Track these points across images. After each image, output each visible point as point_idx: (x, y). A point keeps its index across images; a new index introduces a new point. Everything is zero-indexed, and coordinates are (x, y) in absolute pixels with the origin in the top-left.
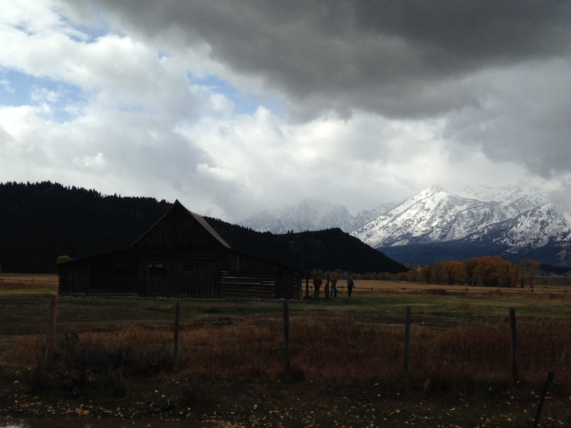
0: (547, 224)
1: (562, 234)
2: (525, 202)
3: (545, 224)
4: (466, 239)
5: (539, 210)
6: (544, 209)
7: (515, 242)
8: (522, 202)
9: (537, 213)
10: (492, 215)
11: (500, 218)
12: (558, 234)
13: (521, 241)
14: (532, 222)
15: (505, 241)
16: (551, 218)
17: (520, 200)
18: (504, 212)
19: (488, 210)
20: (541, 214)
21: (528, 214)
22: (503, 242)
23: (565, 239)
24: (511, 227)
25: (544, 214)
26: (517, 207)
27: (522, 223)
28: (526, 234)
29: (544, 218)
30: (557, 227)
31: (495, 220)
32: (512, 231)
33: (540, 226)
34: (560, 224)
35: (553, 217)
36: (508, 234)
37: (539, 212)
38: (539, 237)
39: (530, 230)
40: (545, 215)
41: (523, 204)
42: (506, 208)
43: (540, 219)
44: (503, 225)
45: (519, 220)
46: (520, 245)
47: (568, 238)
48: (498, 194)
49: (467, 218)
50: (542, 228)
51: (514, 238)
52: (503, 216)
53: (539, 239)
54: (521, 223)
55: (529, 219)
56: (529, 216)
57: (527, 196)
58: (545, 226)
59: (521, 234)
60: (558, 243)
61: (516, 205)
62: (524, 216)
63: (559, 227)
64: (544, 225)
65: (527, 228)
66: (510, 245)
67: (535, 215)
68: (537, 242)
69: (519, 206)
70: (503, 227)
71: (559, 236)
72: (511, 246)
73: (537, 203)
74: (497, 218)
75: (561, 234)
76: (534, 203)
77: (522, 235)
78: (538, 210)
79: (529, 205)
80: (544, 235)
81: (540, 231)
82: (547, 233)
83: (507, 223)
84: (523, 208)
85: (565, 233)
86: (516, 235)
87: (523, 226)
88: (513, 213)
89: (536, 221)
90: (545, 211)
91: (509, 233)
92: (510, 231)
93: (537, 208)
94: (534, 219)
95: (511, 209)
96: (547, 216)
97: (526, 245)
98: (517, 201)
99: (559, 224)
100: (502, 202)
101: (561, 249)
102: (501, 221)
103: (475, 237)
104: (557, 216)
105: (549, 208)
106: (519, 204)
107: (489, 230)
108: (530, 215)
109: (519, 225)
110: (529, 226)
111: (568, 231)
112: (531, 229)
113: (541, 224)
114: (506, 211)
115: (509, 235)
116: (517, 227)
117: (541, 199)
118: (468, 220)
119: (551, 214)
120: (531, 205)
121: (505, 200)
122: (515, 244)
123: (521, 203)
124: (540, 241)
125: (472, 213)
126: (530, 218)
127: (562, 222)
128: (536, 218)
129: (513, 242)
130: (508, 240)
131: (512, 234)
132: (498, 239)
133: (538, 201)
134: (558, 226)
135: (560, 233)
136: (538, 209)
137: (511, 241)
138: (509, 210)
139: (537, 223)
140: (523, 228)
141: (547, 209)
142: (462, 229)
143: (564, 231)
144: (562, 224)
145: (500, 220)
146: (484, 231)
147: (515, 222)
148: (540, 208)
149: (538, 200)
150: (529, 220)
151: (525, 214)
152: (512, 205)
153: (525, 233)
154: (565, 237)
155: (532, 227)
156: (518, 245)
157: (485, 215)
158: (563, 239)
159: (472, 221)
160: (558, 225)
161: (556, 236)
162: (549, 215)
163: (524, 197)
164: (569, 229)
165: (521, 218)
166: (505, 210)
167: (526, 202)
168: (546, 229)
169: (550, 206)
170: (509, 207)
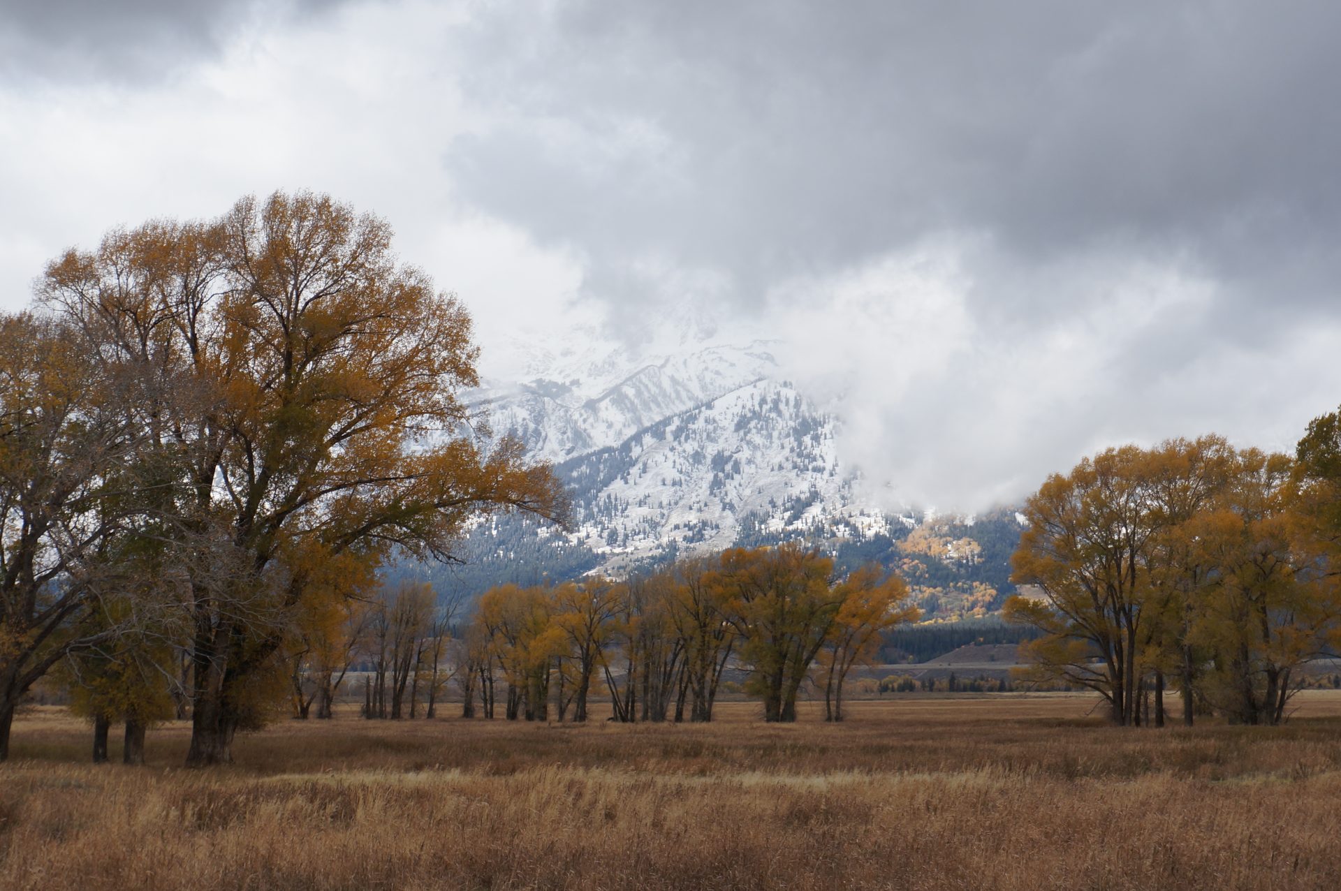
0: (737, 469)
1: (788, 505)
2: (659, 386)
3: (728, 467)
5: (709, 412)
6: (726, 410)
7: (620, 538)
8: (650, 385)
9: (700, 424)
10: (537, 433)
11: (569, 445)
12: (773, 503)
13: (642, 536)
14: (682, 460)
15: (583, 534)
16: (749, 443)
17: (642, 376)
18: (585, 421)
19: (522, 414)
20: (715, 429)
21: (668, 429)
22: (573, 539)
23: (798, 525)
24: (606, 483)
25: (724, 429)
26: (632, 403)
27: (645, 465)
28: (661, 506)
29: (726, 446)
30: (769, 480)
31: (550, 454)
32: (609, 497)
33: (710, 476)
34: (781, 467)
35: (758, 439)
36: (596, 510)
37: (707, 421)
38: (706, 516)
39: (676, 492)
40: (727, 434)
41: (654, 390)
42: (591, 405)
43: (711, 450)
44: (575, 474)
45: (636, 451)
46: (636, 549)
47: (810, 521)
48: (566, 353)
50: (717, 484)
51: (618, 523)
52: (580, 437)
53: (705, 524)
54: (640, 465)
55: (672, 449)
56: (669, 437)
57: (667, 361)
58: (728, 476)
59: (640, 506)
60: (773, 538)
61: (626, 397)
62: (653, 436)
63: (777, 477)
64: (723, 471)
65: (664, 484)
66: (600, 551)
67: (694, 432)
68: (699, 537)
69: (636, 401)
70: (578, 480)
71: (778, 515)
72: (604, 554)
73: (704, 388)
74: (556, 447)
75: (784, 504)
76: (695, 388)
77: (644, 511)
78: (706, 413)
79: (673, 395)
80: (724, 509)
81: (711, 493)
82: (736, 502)
83: (590, 465)
84: (653, 406)
85: (798, 499)
86: (623, 511)
87: (649, 476)
88: (618, 426)
89: (697, 457)
90: (729, 416)
91: (598, 505)
92: (603, 496)
93: (698, 407)
94: (691, 447)
95: (609, 411)
96: (736, 434)
97: (660, 550)
98: (630, 379)
99: (776, 468)
100: (576, 383)
102: (571, 456)
104: (770, 436)
105: (744, 407)
106: (639, 393)
108: (677, 435)
109: (635, 471)
110: (670, 474)
111: (808, 494)
112: (678, 488)
113: (714, 468)
114: (591, 420)
115: (600, 511)
116: (626, 483)
117: (717, 373)
119: (749, 431)
120: (684, 394)
121: (590, 375)
122: (619, 546)
123: (646, 386)
124: (708, 533)
126: (676, 444)
127: (787, 459)
128: (696, 445)
129: (612, 539)
130: (594, 532)
131: (609, 509)
133: (708, 380)
134: (775, 472)
135: (779, 502)
136: (703, 409)
137: (605, 534)
138: (603, 414)
139: (699, 462)
141: (738, 410)
143: (795, 492)
144: (789, 465)
145: (569, 452)
147: (620, 460)
148: (709, 406)
149: (708, 376)
150: (670, 454)
151: (658, 431)
152: (616, 396)
153: (656, 506)
154: (796, 517)
155: (683, 478)
156: (629, 550)
158: (789, 522)
160: (772, 470)
161: (768, 513)
162: (742, 433)
163: (659, 363)
164: (814, 486)
165: (642, 446)
166: (585, 416)
167: (666, 384)
168: (731, 488)
169: (747, 398)
170: (603, 405)
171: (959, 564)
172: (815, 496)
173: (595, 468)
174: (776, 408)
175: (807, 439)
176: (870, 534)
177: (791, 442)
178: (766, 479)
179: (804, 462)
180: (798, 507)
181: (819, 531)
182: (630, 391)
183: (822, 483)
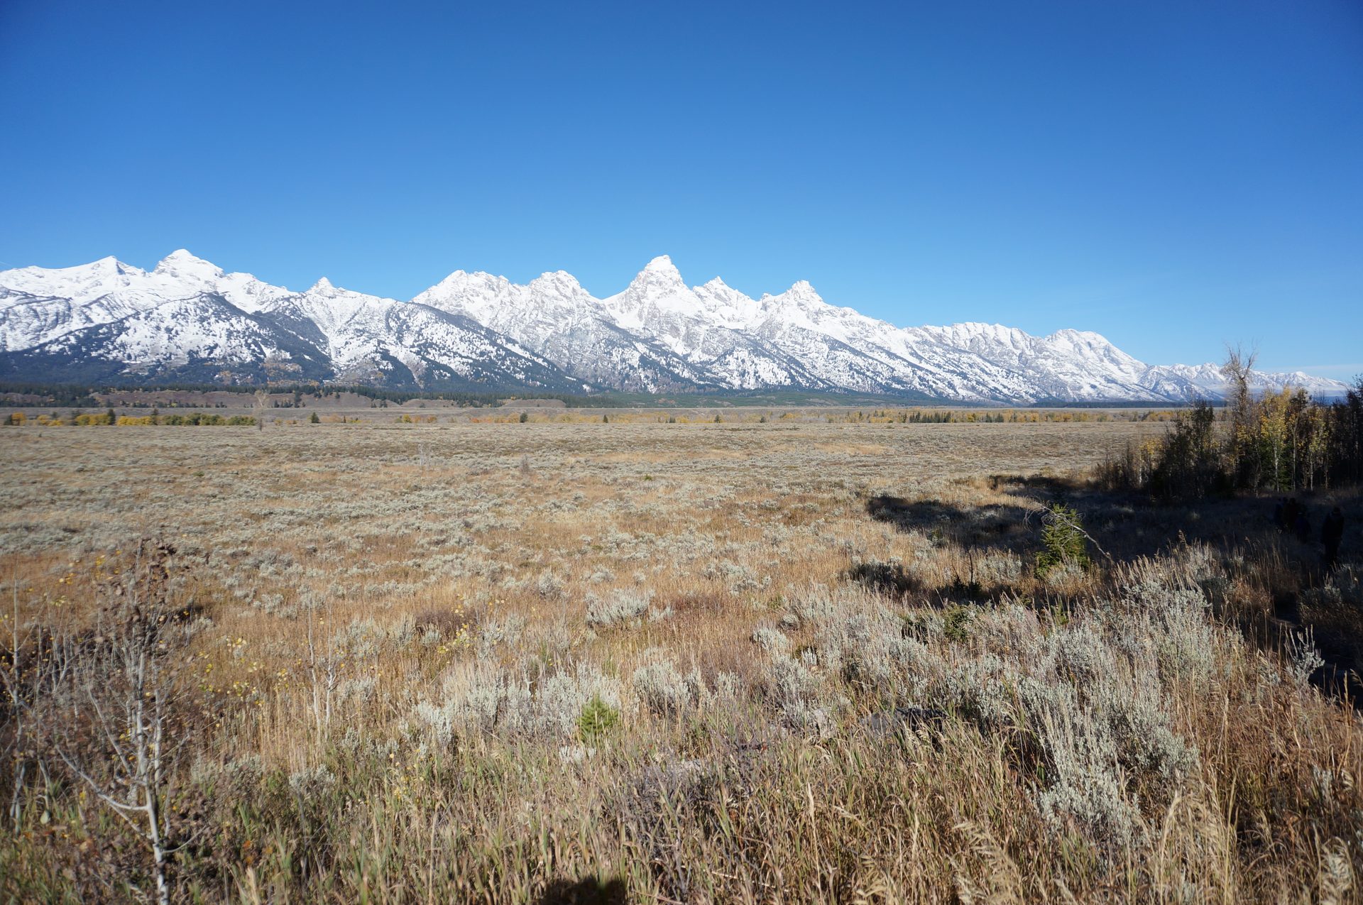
0: (177, 332)
1: (206, 348)
2: (116, 301)
3: (173, 332)
4: (37, 351)
6: (166, 311)
7: (133, 357)
9: (154, 315)
10: (69, 316)
11: (84, 321)
12: (199, 347)
13: (142, 357)
14: (151, 329)
15: (114, 355)
16: (179, 324)
18: (87, 312)
19: (61, 307)
20: (162, 318)
22: (110, 357)
23: (212, 356)
24: (118, 335)
25: (166, 318)
27: (134, 329)
28: (148, 346)
29: (169, 324)
30: (194, 338)
31: (76, 324)
32: (121, 341)
33: (166, 335)
37: (158, 314)
38: (169, 350)
39: (152, 341)
40: (168, 320)
42: (87, 307)
43: (163, 326)
44: (99, 331)
45: (127, 324)
46: (142, 362)
47: (218, 354)
49: (26, 317)
50: (170, 339)
51: (129, 351)
52: (88, 319)
53: (171, 354)
54: (131, 329)
55: (145, 324)
56: (142, 319)
58: (174, 336)
59: (137, 345)
60: (205, 360)
61: (103, 304)
62: (133, 319)
63: (197, 337)
64: (171, 333)
65: (146, 337)
66: (125, 362)
67: (153, 318)
68: (170, 358)
70: (104, 334)
71: (203, 351)
74: (78, 321)
75: (204, 347)
77: (140, 347)
78: (156, 311)
80: (177, 348)
81: (169, 342)
82: (182, 346)
85: (210, 346)
86: (130, 347)
87: (137, 333)
89: (158, 328)
90: (167, 313)
91: (117, 344)
92: (119, 341)
94: (154, 324)
95: (98, 310)
96: (172, 320)
97: (154, 363)
98: (100, 297)
100: (73, 298)
101: (218, 369)
103: (55, 348)
105: (173, 310)
106: (108, 304)
107: (77, 337)
108: (146, 318)
109: (131, 331)
110: (148, 334)
111: (213, 344)
112: (153, 339)
113: (167, 332)
114: (90, 312)
115: (119, 346)
116: (127, 335)
118: (28, 320)
119: (178, 319)
121: (79, 295)
122: (133, 361)
123: (111, 302)
124: (173, 357)
125: (35, 311)
126: (146, 322)
129: (129, 357)
130: (119, 354)
131: (123, 345)
132: (101, 351)
134: (196, 335)
135: (201, 347)
136: (154, 309)
137: (125, 355)
138: (95, 310)
140: (137, 337)
141: (171, 311)
142: (20, 336)
143: (207, 343)
146: (68, 339)
147: (121, 327)
148: (157, 308)
149: (133, 301)
150: (145, 326)
151: (136, 316)
152: (98, 303)
153: (145, 345)
154: (211, 352)
155: (154, 335)
156: (140, 362)
157: (57, 314)
158: (209, 354)
159: (36, 323)
161: (198, 350)
162: (175, 320)
163: (111, 293)
164: (214, 341)
165: (129, 322)
168: (176, 339)
169: (174, 307)
170: (93, 306)
171: (294, 372)
172: (216, 346)
173: (110, 329)
174: (187, 311)
175: (205, 323)
176: (248, 360)
177: (198, 324)
178: (191, 338)
179: (208, 332)
180: (211, 349)
181: (224, 358)
182: (103, 301)
183: (217, 340)
